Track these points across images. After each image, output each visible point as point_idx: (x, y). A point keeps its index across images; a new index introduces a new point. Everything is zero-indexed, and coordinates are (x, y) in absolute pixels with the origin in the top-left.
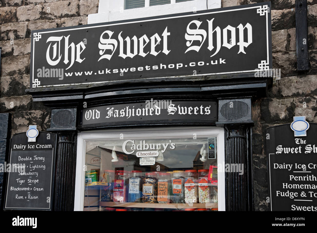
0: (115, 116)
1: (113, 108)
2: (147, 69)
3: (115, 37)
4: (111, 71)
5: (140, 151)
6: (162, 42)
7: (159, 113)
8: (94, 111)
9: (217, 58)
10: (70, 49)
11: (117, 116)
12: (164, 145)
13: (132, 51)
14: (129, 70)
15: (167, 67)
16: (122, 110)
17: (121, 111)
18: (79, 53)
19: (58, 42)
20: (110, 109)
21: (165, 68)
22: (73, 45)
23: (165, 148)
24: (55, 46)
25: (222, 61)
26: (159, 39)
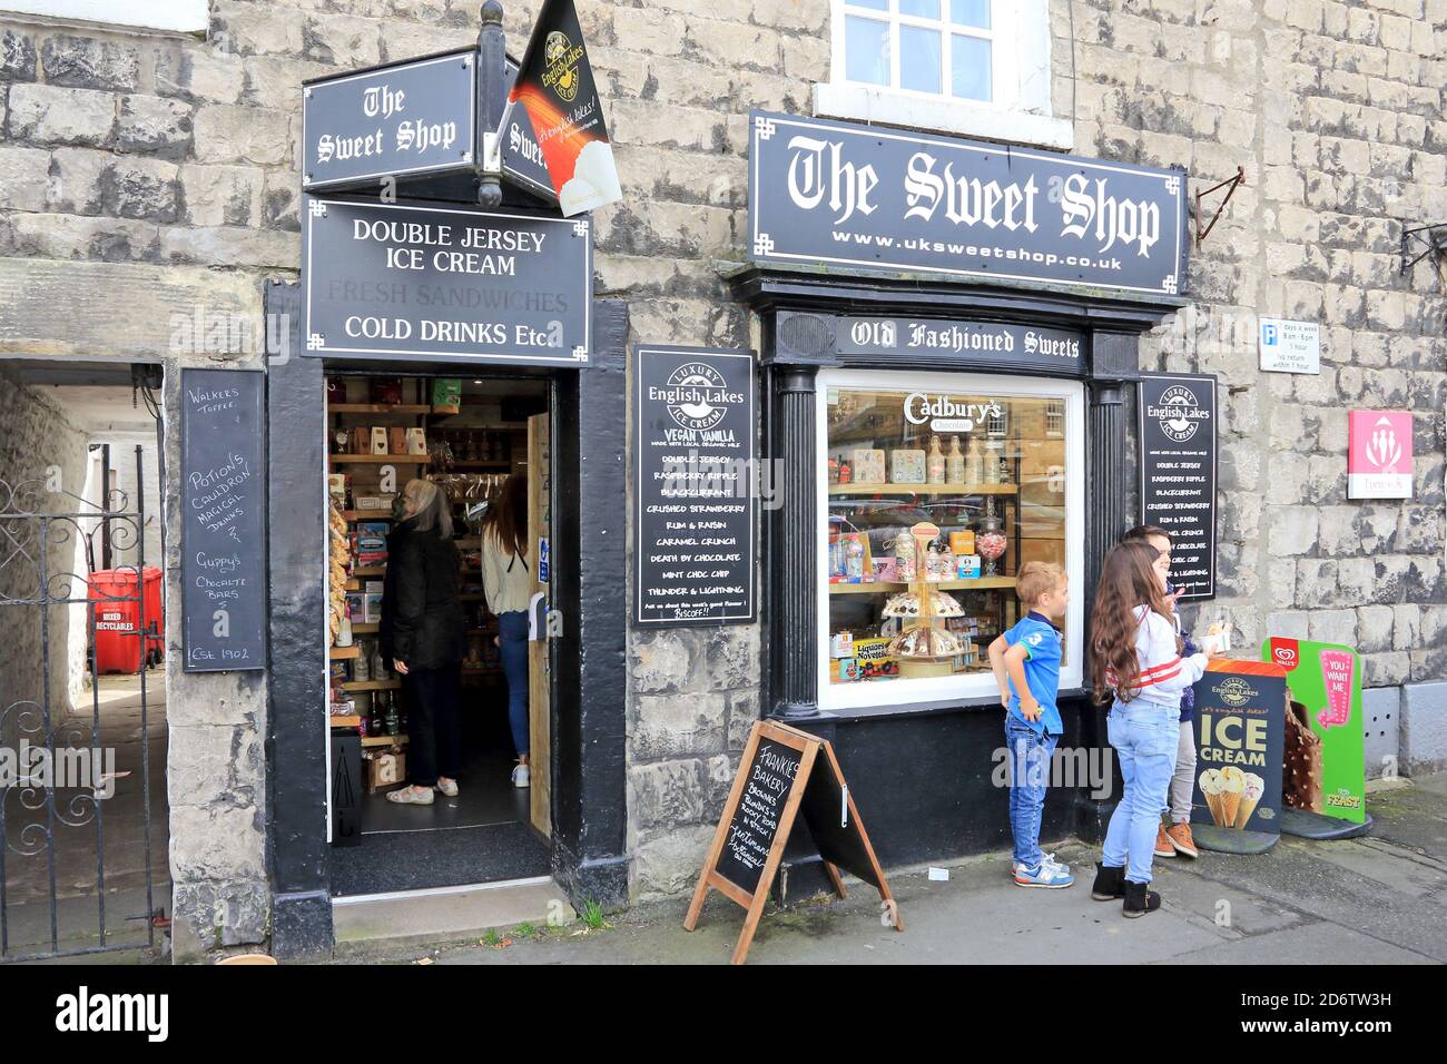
0: (929, 344)
1: (924, 327)
2: (997, 255)
3: (938, 171)
4: (931, 246)
5: (937, 417)
6: (1023, 203)
7: (1012, 348)
8: (876, 326)
9: (1107, 256)
10: (843, 177)
11: (935, 345)
12: (981, 407)
13: (971, 212)
14: (965, 250)
15: (1031, 257)
16: (945, 333)
17: (941, 335)
18: (863, 192)
19: (815, 153)
20: (917, 327)
21: (1028, 258)
22: (849, 167)
23: (984, 413)
24: (809, 162)
25: (1116, 265)
26: (1019, 198)
